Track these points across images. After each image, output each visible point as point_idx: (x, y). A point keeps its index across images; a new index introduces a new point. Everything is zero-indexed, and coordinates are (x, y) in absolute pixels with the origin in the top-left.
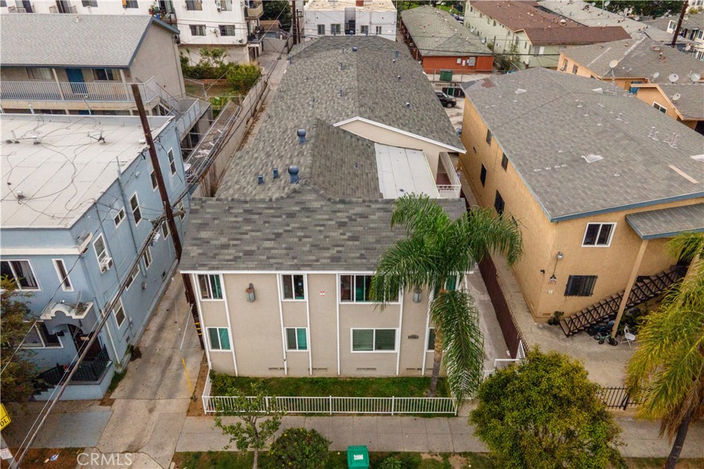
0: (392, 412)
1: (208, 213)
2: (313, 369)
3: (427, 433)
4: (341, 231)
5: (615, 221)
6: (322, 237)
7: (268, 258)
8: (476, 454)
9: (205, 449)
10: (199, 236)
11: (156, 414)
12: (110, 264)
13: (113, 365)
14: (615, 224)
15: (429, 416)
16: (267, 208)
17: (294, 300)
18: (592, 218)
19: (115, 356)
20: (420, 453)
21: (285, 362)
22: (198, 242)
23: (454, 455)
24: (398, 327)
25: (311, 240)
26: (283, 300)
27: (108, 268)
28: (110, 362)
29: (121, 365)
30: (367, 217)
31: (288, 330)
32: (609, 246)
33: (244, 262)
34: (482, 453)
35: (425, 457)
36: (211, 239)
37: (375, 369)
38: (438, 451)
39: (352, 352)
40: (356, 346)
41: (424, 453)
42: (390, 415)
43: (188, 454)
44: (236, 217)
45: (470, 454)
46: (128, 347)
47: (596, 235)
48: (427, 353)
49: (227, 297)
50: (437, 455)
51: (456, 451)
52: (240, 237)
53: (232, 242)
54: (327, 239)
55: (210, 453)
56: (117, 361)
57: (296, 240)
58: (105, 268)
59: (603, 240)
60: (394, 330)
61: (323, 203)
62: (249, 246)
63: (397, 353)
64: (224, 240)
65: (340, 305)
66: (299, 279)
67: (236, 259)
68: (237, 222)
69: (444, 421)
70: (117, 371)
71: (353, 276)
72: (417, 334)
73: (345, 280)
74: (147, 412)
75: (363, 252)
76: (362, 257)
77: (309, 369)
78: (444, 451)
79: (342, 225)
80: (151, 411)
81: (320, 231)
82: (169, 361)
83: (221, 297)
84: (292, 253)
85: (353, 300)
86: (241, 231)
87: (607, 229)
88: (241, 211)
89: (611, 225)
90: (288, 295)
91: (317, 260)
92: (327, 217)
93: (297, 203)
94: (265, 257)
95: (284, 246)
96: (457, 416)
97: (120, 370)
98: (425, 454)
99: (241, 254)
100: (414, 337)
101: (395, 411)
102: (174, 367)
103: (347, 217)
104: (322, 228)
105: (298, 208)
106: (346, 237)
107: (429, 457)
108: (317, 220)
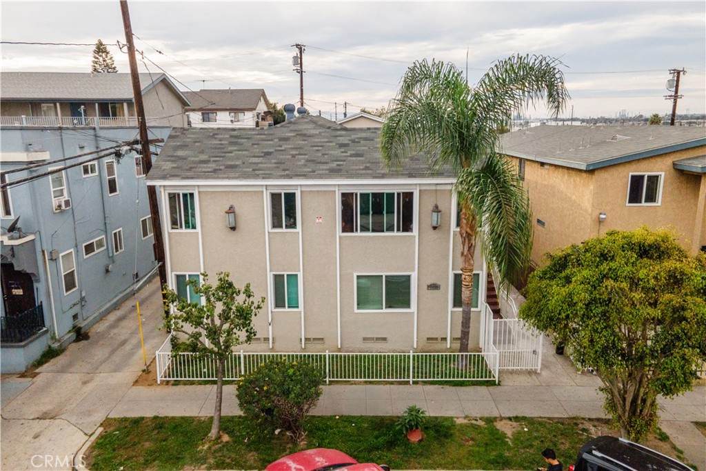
0: (411, 380)
1: (189, 138)
2: (306, 339)
3: (460, 400)
4: (343, 150)
5: (661, 170)
6: (320, 154)
7: (254, 170)
8: (532, 418)
9: (149, 414)
10: (175, 154)
11: (90, 386)
12: (67, 203)
13: (48, 335)
14: (663, 174)
15: (461, 384)
16: (258, 134)
17: (284, 230)
18: (634, 166)
19: (53, 324)
20: (452, 418)
21: (270, 327)
22: (173, 159)
23: (501, 420)
24: (414, 270)
25: (307, 157)
26: (270, 231)
27: (63, 207)
28: (45, 329)
29: (59, 341)
30: (372, 140)
31: (276, 276)
32: (659, 204)
33: (224, 173)
34: (541, 417)
35: (458, 421)
36: (189, 156)
37: (384, 339)
38: (479, 416)
39: (356, 311)
40: (360, 304)
41: (458, 418)
42: (408, 383)
43: (125, 419)
44: (220, 140)
45: (524, 418)
46: (74, 328)
47: (641, 190)
48: (452, 311)
49: (202, 226)
50: (477, 420)
51: (503, 416)
52: (223, 155)
53: (212, 159)
54: (326, 156)
55: (156, 418)
56: (54, 333)
57: (290, 157)
58: (60, 206)
59: (651, 197)
60: (409, 276)
61: (321, 130)
62: (232, 161)
63: (413, 313)
64: (204, 157)
65: (340, 237)
66: (290, 198)
67: (215, 171)
68: (221, 144)
69: (483, 390)
70: (53, 346)
71: (356, 194)
72: (438, 283)
73: (347, 199)
74: (80, 383)
75: (368, 165)
76: (367, 168)
77: (301, 339)
78: (486, 415)
79: (342, 145)
80: (85, 383)
81: (318, 150)
82: (124, 343)
83: (194, 227)
84: (282, 166)
85: (357, 230)
86: (225, 150)
87: (653, 180)
88: (228, 136)
89: (657, 177)
90: (277, 224)
91: (314, 172)
92: (326, 140)
93: (291, 131)
94: (251, 170)
95: (273, 161)
96: (499, 384)
97: (55, 345)
98: (460, 419)
99: (222, 167)
100: (434, 287)
101: (414, 377)
102: (128, 347)
103: (350, 140)
104: (320, 148)
105: (293, 135)
106: (348, 154)
107: (466, 421)
108: (314, 142)
